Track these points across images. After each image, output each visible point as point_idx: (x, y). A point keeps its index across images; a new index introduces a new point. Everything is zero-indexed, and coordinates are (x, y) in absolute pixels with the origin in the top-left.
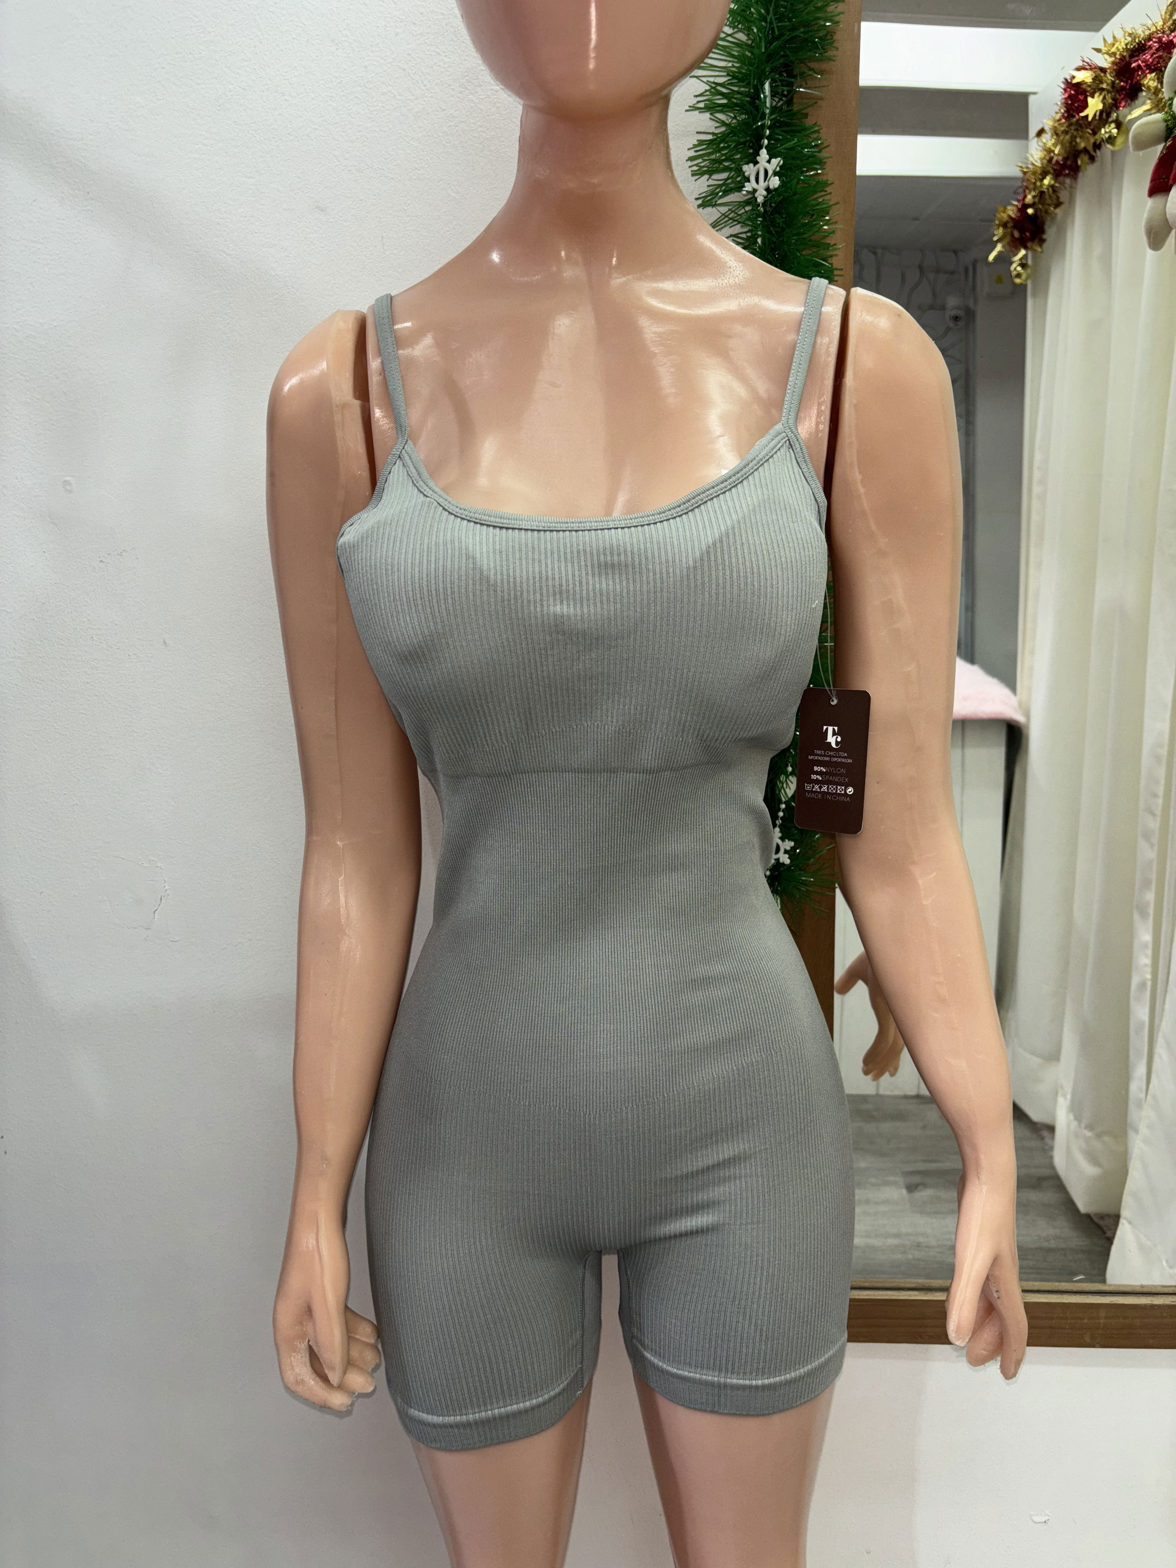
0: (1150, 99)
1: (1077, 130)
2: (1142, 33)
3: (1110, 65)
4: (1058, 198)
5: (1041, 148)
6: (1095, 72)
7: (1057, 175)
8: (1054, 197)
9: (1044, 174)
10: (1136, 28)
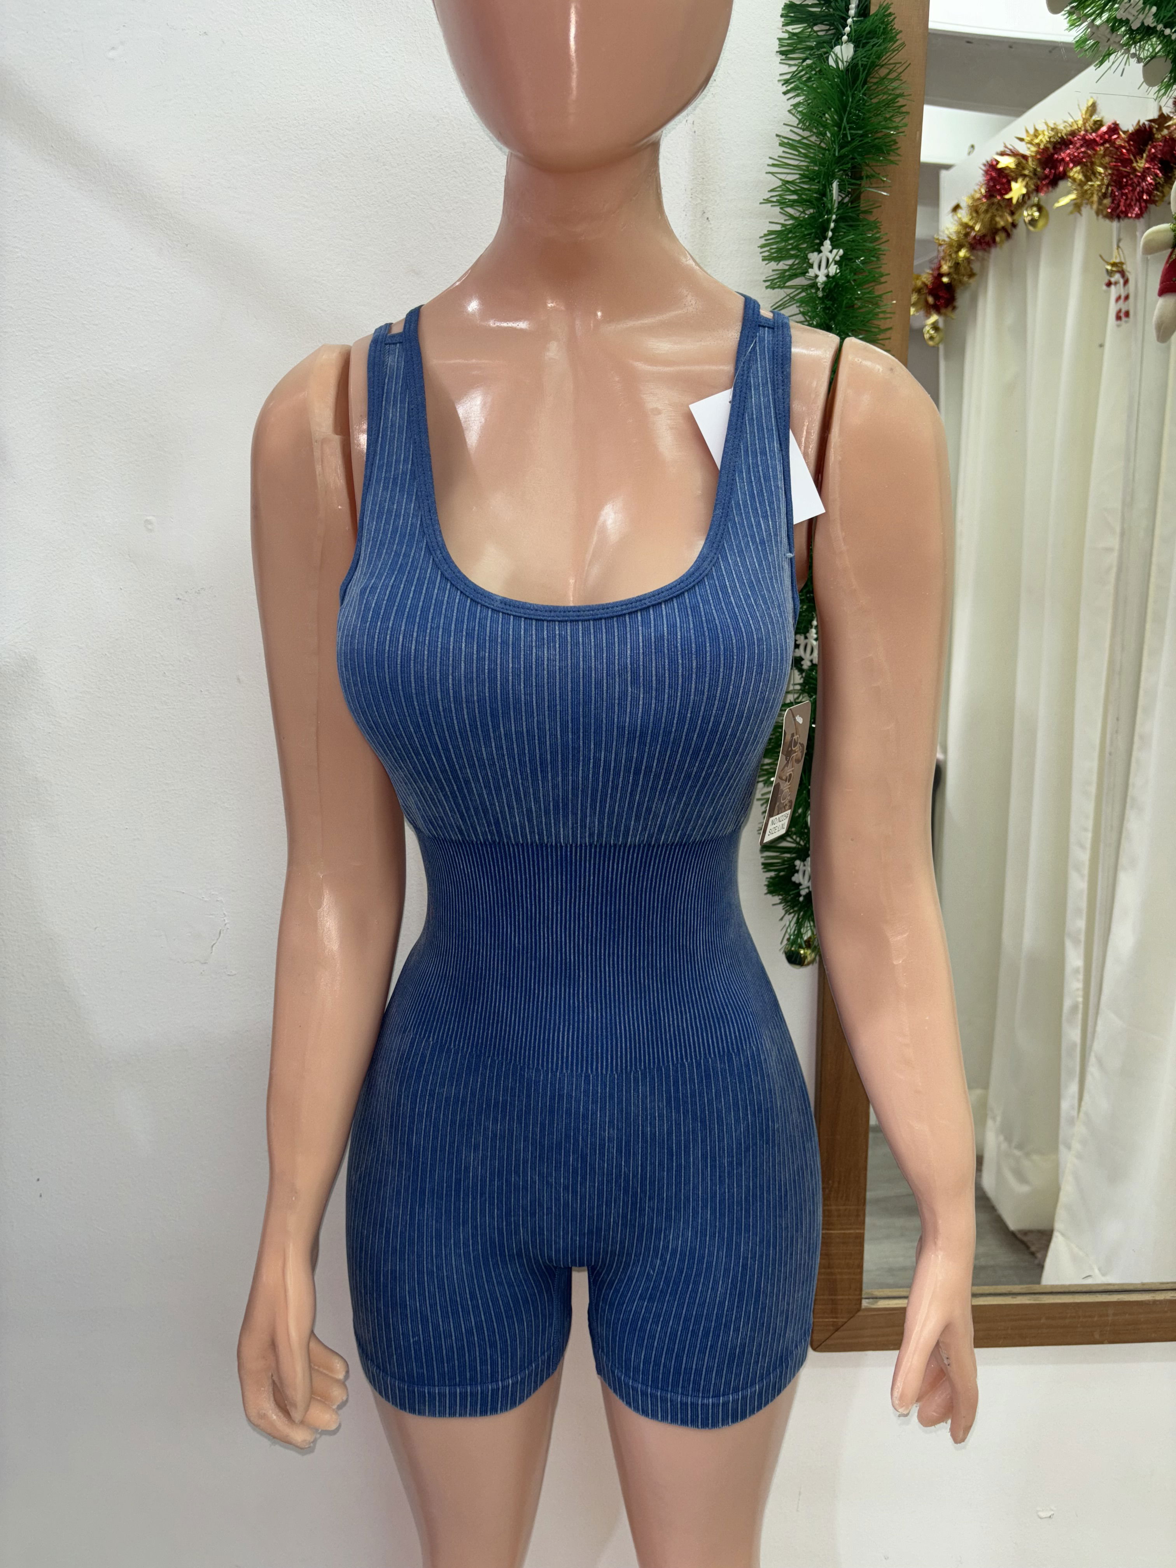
0: (1075, 189)
1: (997, 210)
2: (1064, 129)
3: (1033, 154)
4: (971, 269)
5: (957, 224)
6: (1018, 159)
7: (972, 247)
8: (968, 268)
9: (960, 247)
10: (1057, 123)
